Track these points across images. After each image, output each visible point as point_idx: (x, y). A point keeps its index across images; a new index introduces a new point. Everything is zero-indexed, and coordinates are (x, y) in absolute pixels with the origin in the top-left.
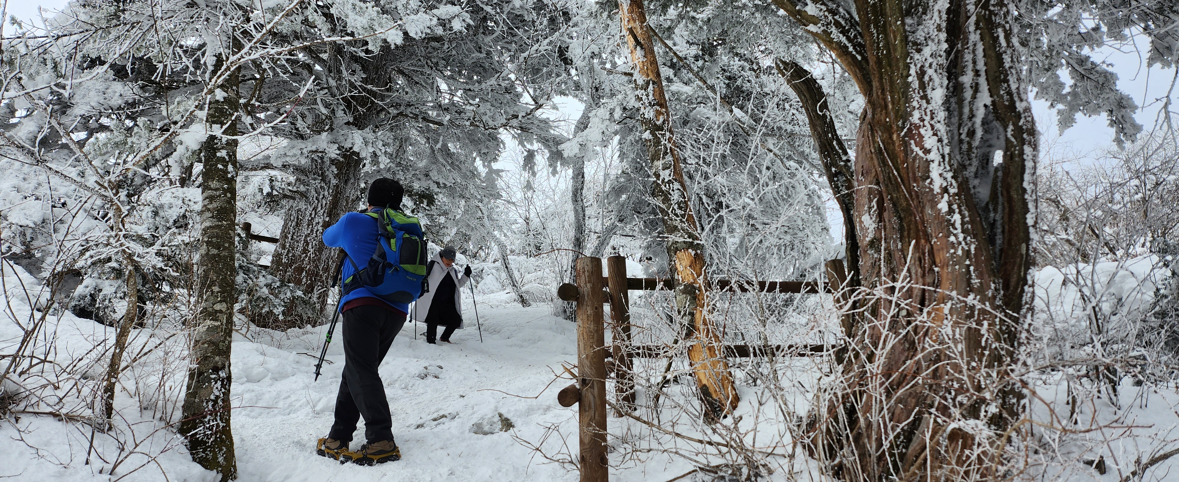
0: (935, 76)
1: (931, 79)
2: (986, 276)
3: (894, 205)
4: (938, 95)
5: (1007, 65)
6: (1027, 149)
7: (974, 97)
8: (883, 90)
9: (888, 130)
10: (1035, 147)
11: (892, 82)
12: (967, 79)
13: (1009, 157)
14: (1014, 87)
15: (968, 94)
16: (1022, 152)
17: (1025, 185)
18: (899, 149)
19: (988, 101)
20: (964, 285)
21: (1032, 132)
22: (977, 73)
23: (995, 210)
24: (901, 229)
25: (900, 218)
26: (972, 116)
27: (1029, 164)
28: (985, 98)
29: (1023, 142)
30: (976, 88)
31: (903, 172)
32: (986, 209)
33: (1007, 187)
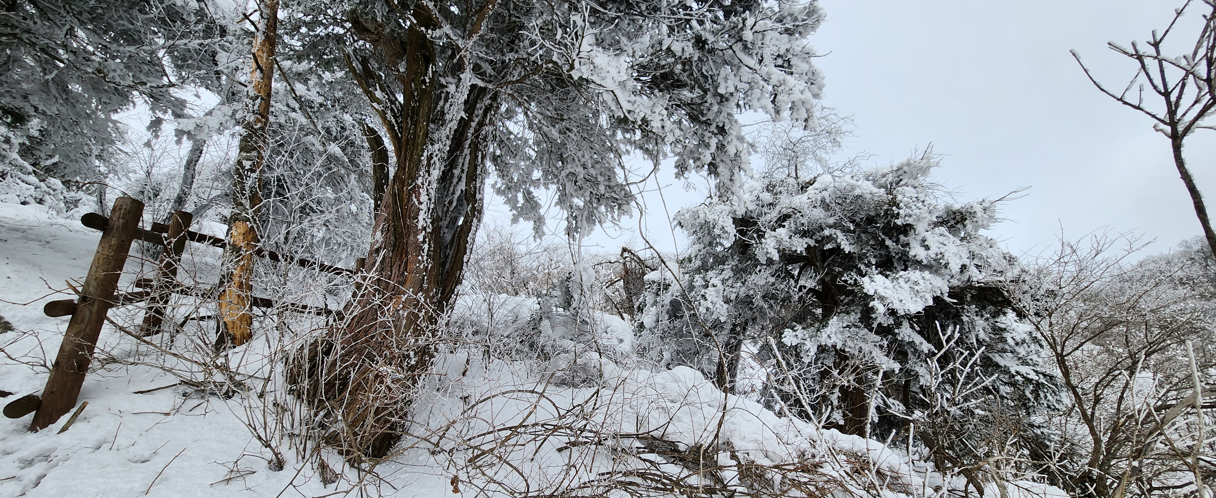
0: (437, 162)
1: (434, 163)
2: (432, 284)
3: (395, 229)
4: (436, 173)
5: (478, 173)
6: (475, 220)
7: (457, 183)
8: (405, 158)
9: (402, 183)
10: (479, 221)
11: (412, 156)
12: (457, 172)
13: (465, 222)
14: (478, 185)
15: (455, 180)
16: (472, 221)
17: (468, 239)
18: (405, 197)
19: (464, 188)
20: (419, 286)
21: (480, 212)
22: (463, 171)
23: (451, 249)
24: (395, 245)
25: (396, 238)
26: (453, 193)
27: (473, 228)
28: (462, 186)
29: (474, 216)
30: (460, 179)
31: (404, 211)
32: (446, 247)
33: (460, 237)
